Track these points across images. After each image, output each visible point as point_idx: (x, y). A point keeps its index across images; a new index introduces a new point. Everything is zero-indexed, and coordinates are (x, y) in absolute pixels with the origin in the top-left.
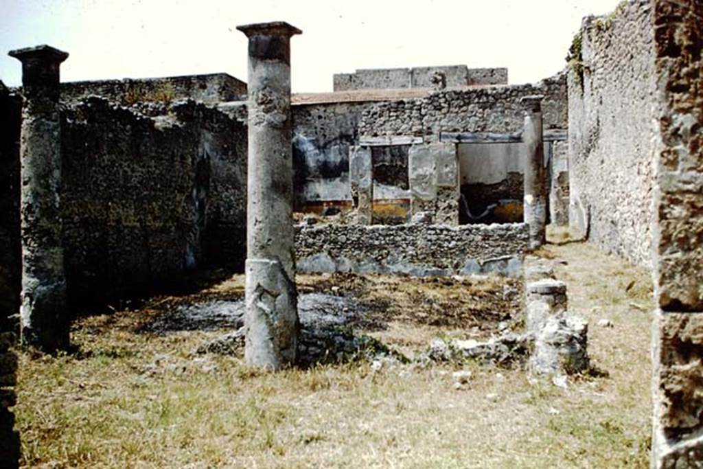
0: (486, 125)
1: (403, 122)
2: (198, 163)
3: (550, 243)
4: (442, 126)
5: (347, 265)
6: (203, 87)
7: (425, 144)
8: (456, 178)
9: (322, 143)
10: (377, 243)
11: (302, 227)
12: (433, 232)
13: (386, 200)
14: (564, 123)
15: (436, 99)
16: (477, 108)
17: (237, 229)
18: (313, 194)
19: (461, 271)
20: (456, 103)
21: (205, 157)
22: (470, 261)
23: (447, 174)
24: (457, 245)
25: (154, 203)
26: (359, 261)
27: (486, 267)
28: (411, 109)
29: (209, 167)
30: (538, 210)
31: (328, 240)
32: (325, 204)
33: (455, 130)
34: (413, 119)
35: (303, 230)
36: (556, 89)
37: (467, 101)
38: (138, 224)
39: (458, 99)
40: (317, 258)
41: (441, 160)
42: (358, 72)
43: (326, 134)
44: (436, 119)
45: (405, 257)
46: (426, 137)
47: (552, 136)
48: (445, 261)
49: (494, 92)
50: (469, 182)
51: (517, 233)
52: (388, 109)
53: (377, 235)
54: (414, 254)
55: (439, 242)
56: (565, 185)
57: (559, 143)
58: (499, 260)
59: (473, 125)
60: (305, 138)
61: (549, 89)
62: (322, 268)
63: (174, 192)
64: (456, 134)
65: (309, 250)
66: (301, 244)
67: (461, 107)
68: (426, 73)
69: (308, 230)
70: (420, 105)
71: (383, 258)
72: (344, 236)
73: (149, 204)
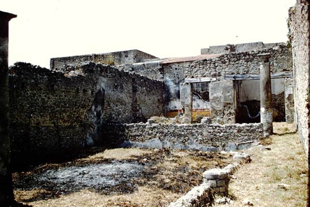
0: (248, 70)
1: (206, 70)
2: (96, 93)
3: (275, 134)
4: (226, 72)
5: (168, 145)
6: (127, 56)
7: (217, 81)
8: (234, 98)
9: (177, 82)
10: (183, 133)
11: (147, 125)
12: (212, 128)
13: (208, 109)
14: (291, 68)
15: (223, 58)
16: (244, 62)
17: (116, 126)
18: (173, 106)
19: (226, 149)
20: (233, 59)
21: (101, 90)
22: (231, 143)
23: (229, 96)
24: (224, 135)
25: (64, 114)
26: (174, 142)
27: (239, 147)
28: (210, 63)
29: (104, 95)
30: (268, 116)
31: (159, 132)
32: (179, 111)
33: (233, 74)
34: (211, 68)
35: (147, 126)
36: (286, 50)
37: (239, 58)
38: (53, 125)
39: (234, 57)
40: (153, 141)
41: (226, 89)
42: (211, 47)
43: (179, 77)
44: (223, 68)
45: (197, 141)
46: (218, 77)
47: (284, 75)
48: (218, 143)
49: (253, 53)
50: (249, 100)
51: (256, 129)
52: (199, 64)
53: (183, 129)
54: (202, 139)
55: (215, 133)
56: (292, 101)
57: (288, 79)
58: (246, 143)
59: (242, 70)
60: (169, 79)
61: (282, 50)
62: (156, 146)
63: (79, 108)
64: (233, 76)
65: (150, 137)
66: (146, 133)
67: (235, 61)
68: (243, 46)
69: (149, 126)
70: (215, 61)
71: (186, 141)
72: (166, 130)
73: (60, 115)
